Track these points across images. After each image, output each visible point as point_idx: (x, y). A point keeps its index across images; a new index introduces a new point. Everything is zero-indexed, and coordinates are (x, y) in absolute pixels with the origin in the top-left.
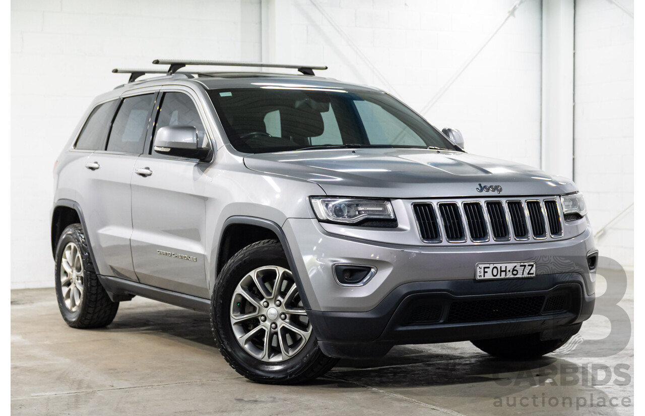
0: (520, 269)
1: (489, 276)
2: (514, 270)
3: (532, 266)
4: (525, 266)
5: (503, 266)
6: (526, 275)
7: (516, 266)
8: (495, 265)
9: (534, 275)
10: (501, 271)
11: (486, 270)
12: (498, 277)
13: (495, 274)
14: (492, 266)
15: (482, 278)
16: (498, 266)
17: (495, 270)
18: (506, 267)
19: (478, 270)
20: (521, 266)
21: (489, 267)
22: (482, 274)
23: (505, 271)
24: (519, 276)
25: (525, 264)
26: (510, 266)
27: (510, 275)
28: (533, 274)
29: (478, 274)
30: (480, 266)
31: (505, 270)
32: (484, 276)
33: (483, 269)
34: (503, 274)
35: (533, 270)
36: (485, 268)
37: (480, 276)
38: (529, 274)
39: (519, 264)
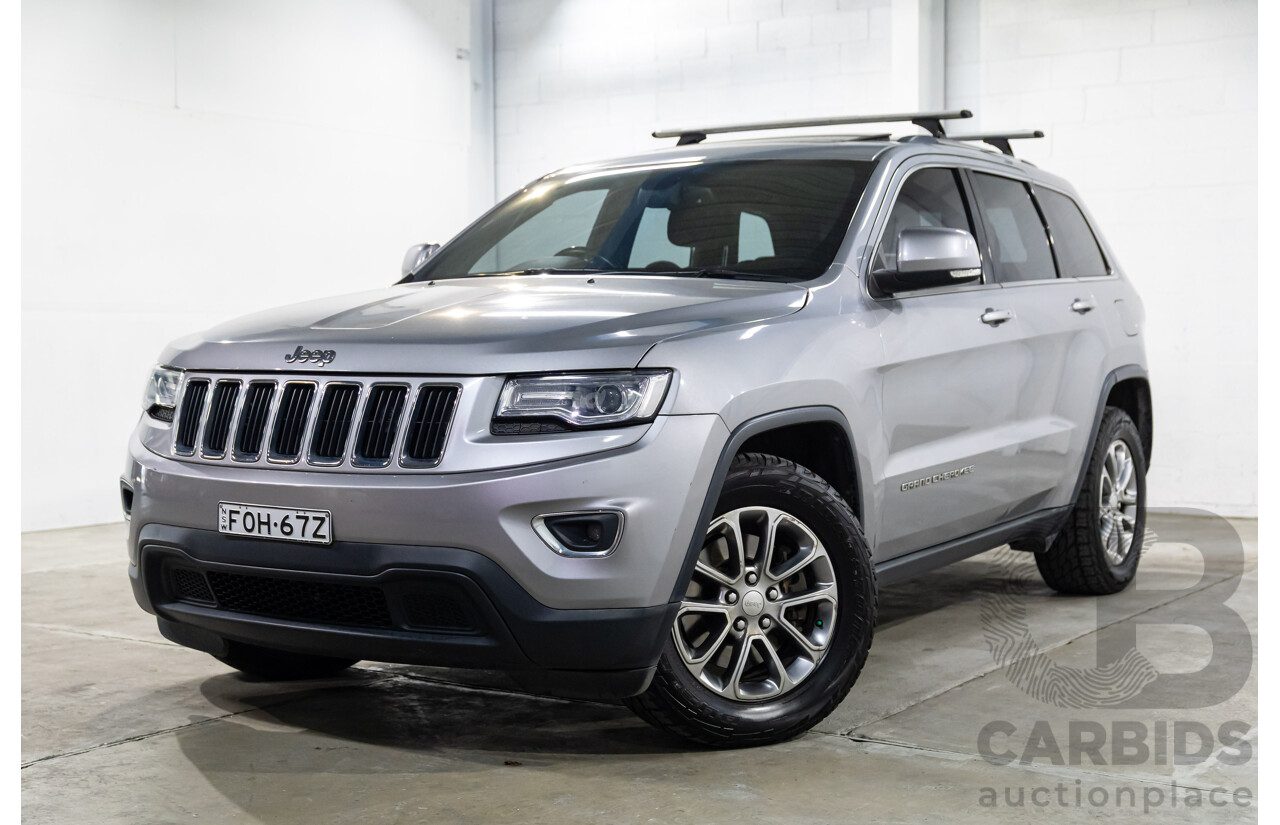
0: (298, 525)
1: (238, 529)
2: (284, 524)
3: (322, 520)
4: (307, 518)
5: (264, 513)
6: (309, 538)
7: (287, 517)
8: (250, 510)
9: (326, 541)
10: (260, 523)
11: (234, 517)
12: (255, 533)
13: (249, 527)
14: (243, 510)
15: (228, 531)
16: (255, 511)
17: (249, 518)
18: (269, 515)
19: (221, 515)
20: (298, 517)
21: (238, 512)
22: (227, 524)
23: (268, 524)
24: (296, 536)
25: (307, 514)
26: (277, 516)
27: (276, 533)
28: (323, 537)
29: (221, 523)
30: (225, 507)
31: (266, 521)
32: (230, 529)
33: (228, 513)
34: (264, 528)
35: (325, 530)
36: (231, 512)
37: (224, 527)
38: (315, 535)
39: (295, 514)
